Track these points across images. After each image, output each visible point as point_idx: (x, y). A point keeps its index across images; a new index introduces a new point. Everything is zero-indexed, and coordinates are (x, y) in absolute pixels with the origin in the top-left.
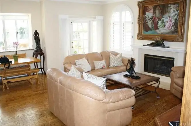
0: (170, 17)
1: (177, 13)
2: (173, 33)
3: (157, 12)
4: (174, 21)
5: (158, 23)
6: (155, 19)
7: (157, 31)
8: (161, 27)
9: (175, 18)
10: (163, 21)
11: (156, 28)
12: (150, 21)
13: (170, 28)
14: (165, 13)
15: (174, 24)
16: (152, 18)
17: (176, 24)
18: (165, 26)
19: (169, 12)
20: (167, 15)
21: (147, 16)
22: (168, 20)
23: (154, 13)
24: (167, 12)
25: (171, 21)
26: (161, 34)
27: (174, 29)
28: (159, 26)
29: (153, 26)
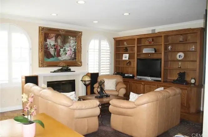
0: (70, 46)
1: (75, 44)
2: (73, 59)
3: (59, 41)
4: (73, 50)
5: (60, 51)
6: (57, 47)
7: (60, 58)
8: (63, 54)
9: (74, 47)
10: (65, 49)
11: (59, 55)
12: (52, 48)
13: (71, 56)
14: (66, 43)
15: (73, 52)
16: (54, 45)
17: (75, 53)
18: (66, 54)
19: (70, 43)
20: (68, 45)
21: (49, 44)
22: (69, 49)
23: (56, 41)
24: (68, 42)
25: (71, 50)
26: (63, 61)
27: (74, 56)
28: (61, 53)
29: (56, 53)
